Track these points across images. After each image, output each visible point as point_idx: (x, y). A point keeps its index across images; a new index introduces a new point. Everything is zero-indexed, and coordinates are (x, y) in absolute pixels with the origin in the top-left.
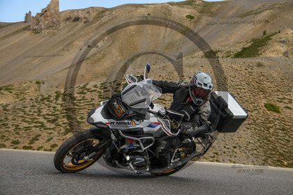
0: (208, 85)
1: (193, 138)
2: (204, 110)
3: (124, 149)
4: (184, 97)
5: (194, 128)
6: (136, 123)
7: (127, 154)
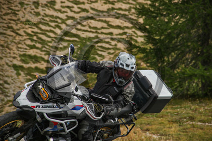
0: (130, 66)
1: (116, 119)
2: (128, 90)
3: (48, 131)
4: (108, 78)
5: (117, 109)
6: (61, 106)
7: (50, 137)
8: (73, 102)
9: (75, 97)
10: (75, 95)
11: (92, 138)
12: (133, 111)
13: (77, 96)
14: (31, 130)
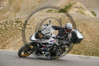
0: (71, 28)
2: (69, 36)
6: (47, 40)
7: (43, 51)
8: (50, 39)
9: (51, 38)
10: (51, 37)
11: (57, 52)
12: (70, 43)
13: (52, 37)
14: (36, 49)
